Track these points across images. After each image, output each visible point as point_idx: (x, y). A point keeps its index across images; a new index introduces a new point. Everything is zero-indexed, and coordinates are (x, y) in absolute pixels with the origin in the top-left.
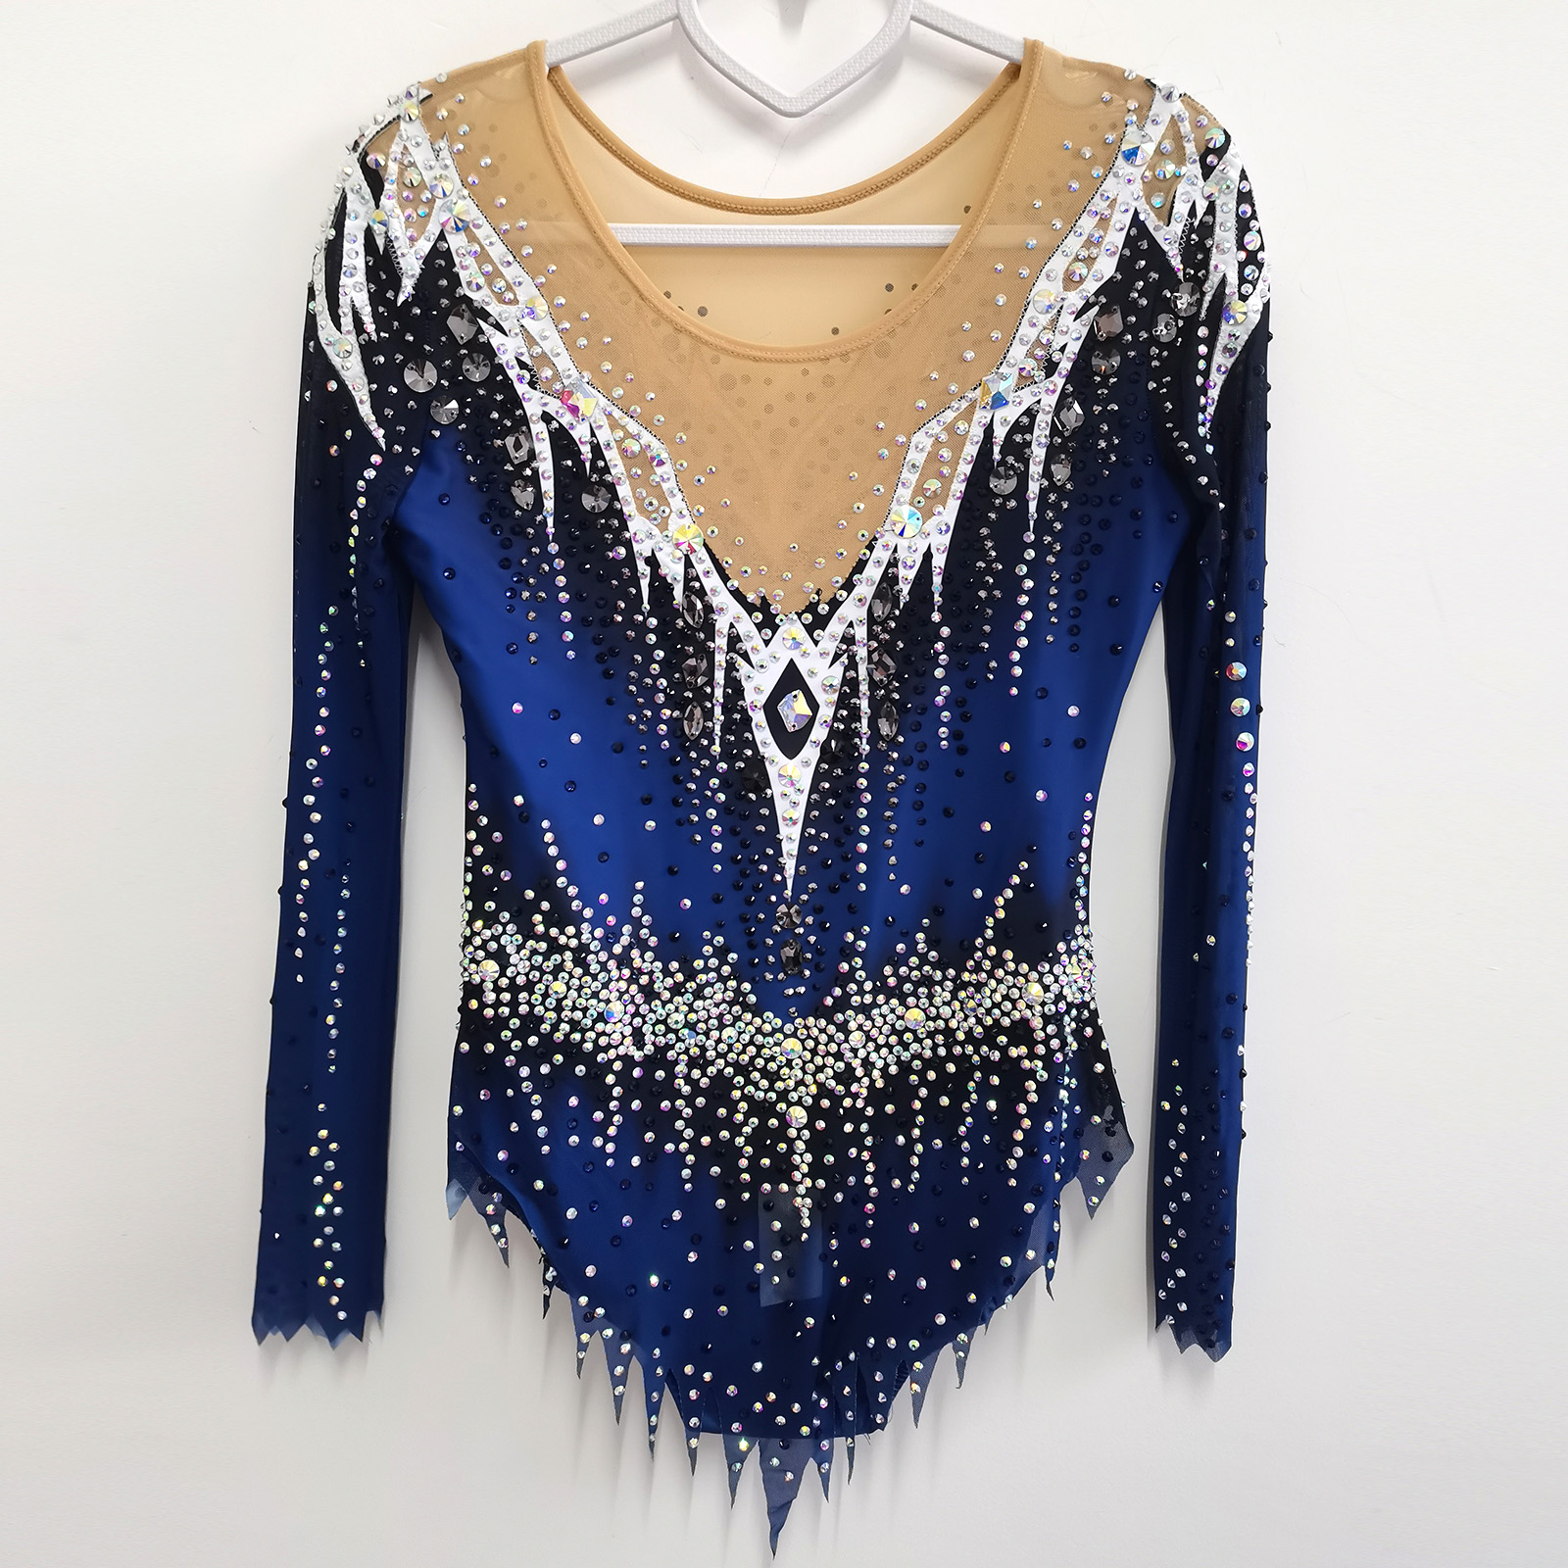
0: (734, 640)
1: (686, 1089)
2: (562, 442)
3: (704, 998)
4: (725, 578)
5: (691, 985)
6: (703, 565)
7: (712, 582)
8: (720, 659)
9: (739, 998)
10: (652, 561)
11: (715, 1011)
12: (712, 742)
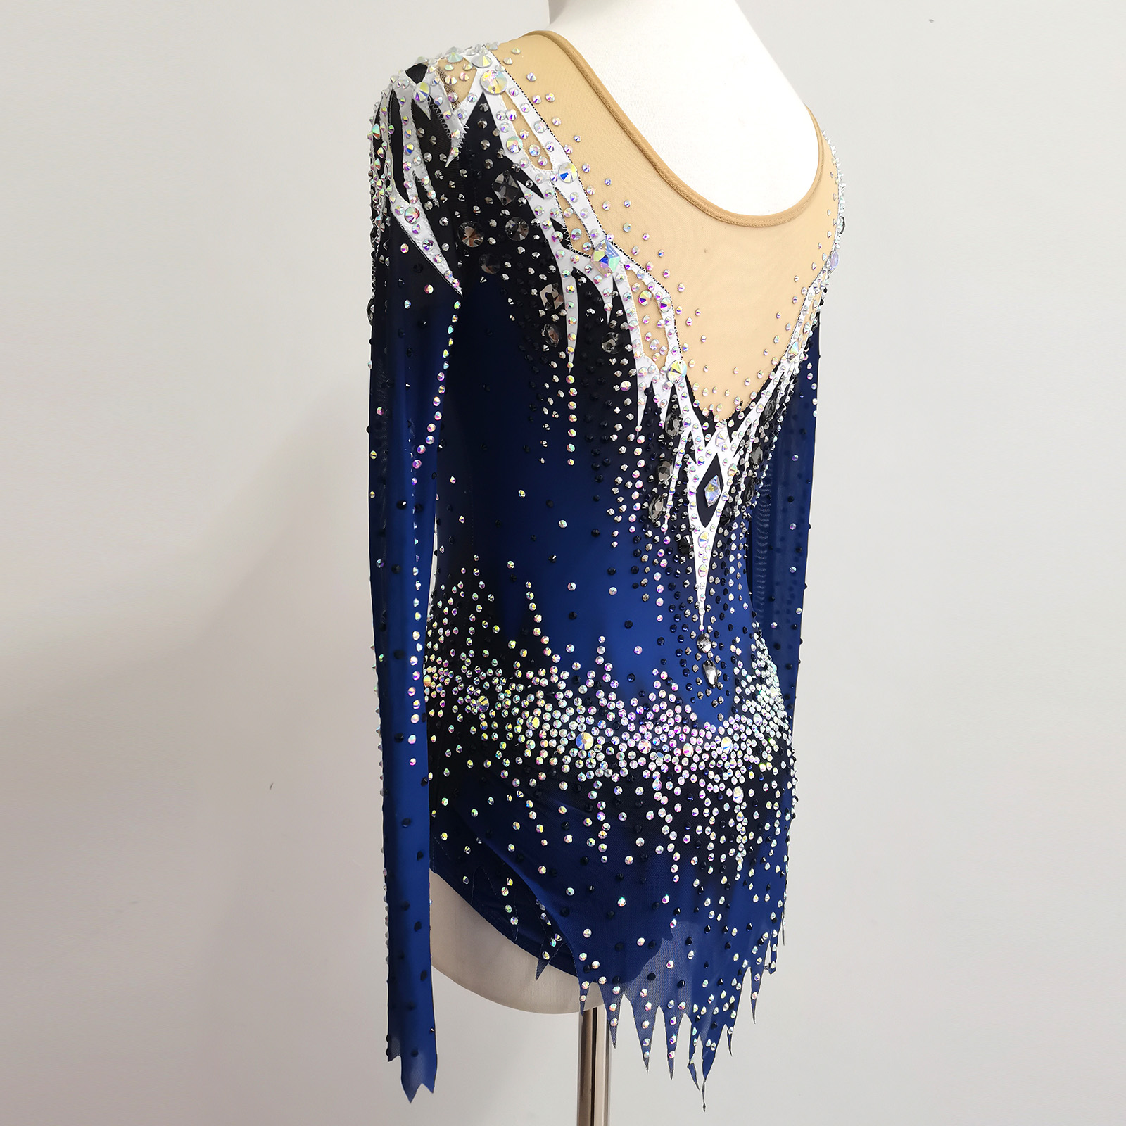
0: (689, 444)
1: (664, 800)
2: (588, 294)
3: (662, 724)
4: (693, 399)
5: (650, 716)
6: (682, 391)
7: (685, 404)
8: (679, 460)
9: (686, 719)
10: (650, 392)
11: (672, 734)
12: (663, 523)
